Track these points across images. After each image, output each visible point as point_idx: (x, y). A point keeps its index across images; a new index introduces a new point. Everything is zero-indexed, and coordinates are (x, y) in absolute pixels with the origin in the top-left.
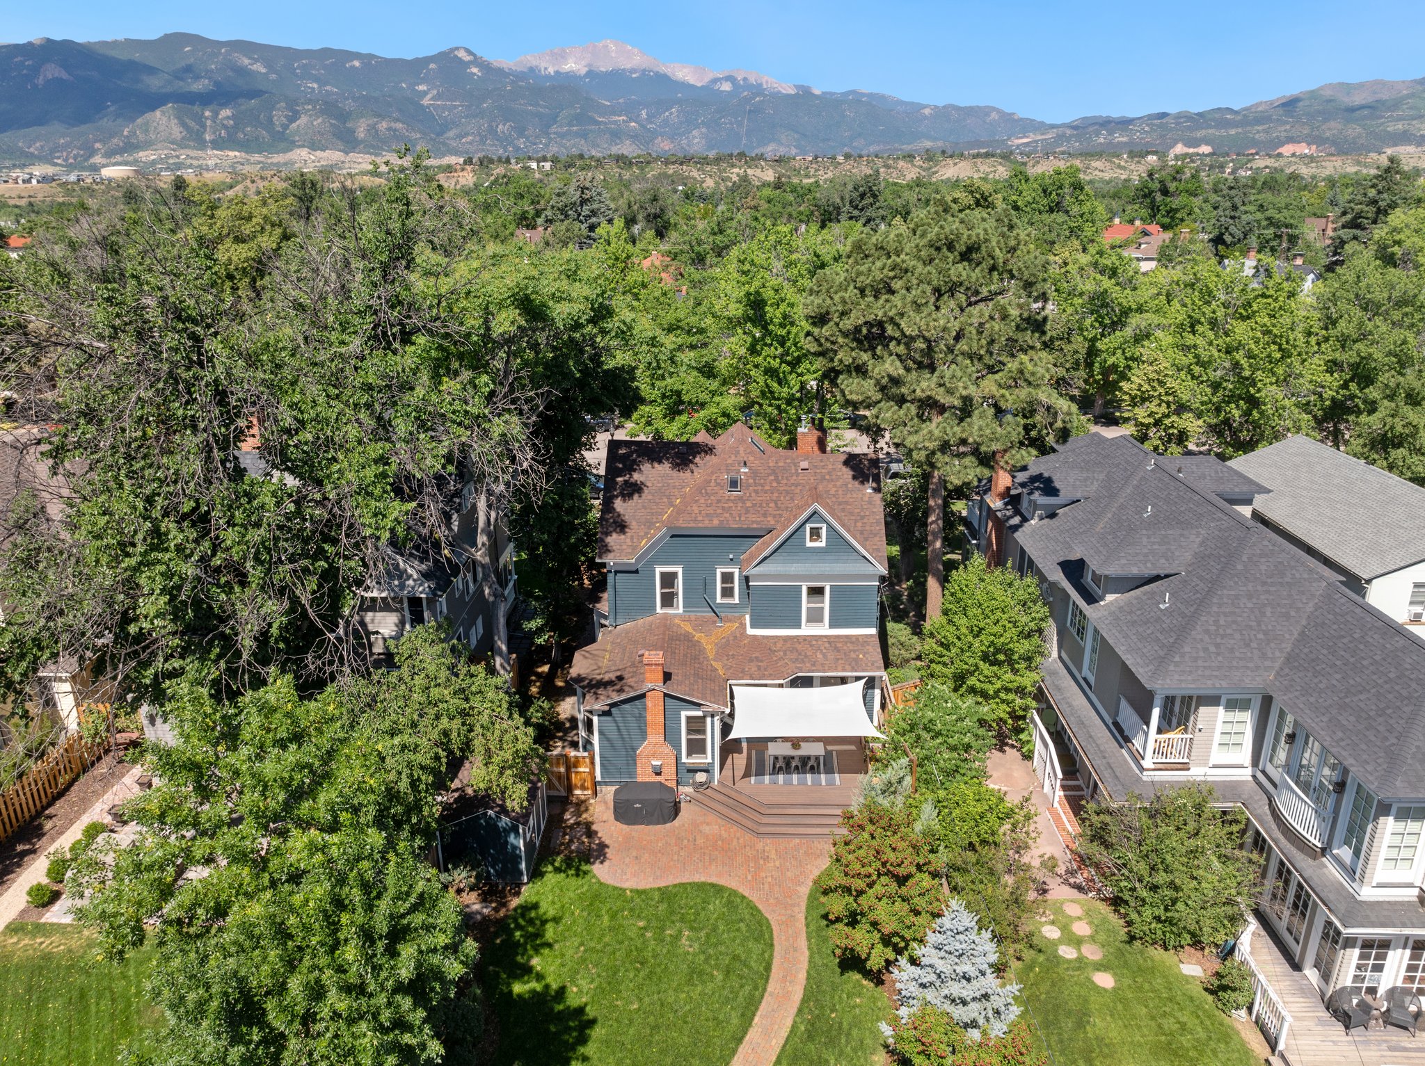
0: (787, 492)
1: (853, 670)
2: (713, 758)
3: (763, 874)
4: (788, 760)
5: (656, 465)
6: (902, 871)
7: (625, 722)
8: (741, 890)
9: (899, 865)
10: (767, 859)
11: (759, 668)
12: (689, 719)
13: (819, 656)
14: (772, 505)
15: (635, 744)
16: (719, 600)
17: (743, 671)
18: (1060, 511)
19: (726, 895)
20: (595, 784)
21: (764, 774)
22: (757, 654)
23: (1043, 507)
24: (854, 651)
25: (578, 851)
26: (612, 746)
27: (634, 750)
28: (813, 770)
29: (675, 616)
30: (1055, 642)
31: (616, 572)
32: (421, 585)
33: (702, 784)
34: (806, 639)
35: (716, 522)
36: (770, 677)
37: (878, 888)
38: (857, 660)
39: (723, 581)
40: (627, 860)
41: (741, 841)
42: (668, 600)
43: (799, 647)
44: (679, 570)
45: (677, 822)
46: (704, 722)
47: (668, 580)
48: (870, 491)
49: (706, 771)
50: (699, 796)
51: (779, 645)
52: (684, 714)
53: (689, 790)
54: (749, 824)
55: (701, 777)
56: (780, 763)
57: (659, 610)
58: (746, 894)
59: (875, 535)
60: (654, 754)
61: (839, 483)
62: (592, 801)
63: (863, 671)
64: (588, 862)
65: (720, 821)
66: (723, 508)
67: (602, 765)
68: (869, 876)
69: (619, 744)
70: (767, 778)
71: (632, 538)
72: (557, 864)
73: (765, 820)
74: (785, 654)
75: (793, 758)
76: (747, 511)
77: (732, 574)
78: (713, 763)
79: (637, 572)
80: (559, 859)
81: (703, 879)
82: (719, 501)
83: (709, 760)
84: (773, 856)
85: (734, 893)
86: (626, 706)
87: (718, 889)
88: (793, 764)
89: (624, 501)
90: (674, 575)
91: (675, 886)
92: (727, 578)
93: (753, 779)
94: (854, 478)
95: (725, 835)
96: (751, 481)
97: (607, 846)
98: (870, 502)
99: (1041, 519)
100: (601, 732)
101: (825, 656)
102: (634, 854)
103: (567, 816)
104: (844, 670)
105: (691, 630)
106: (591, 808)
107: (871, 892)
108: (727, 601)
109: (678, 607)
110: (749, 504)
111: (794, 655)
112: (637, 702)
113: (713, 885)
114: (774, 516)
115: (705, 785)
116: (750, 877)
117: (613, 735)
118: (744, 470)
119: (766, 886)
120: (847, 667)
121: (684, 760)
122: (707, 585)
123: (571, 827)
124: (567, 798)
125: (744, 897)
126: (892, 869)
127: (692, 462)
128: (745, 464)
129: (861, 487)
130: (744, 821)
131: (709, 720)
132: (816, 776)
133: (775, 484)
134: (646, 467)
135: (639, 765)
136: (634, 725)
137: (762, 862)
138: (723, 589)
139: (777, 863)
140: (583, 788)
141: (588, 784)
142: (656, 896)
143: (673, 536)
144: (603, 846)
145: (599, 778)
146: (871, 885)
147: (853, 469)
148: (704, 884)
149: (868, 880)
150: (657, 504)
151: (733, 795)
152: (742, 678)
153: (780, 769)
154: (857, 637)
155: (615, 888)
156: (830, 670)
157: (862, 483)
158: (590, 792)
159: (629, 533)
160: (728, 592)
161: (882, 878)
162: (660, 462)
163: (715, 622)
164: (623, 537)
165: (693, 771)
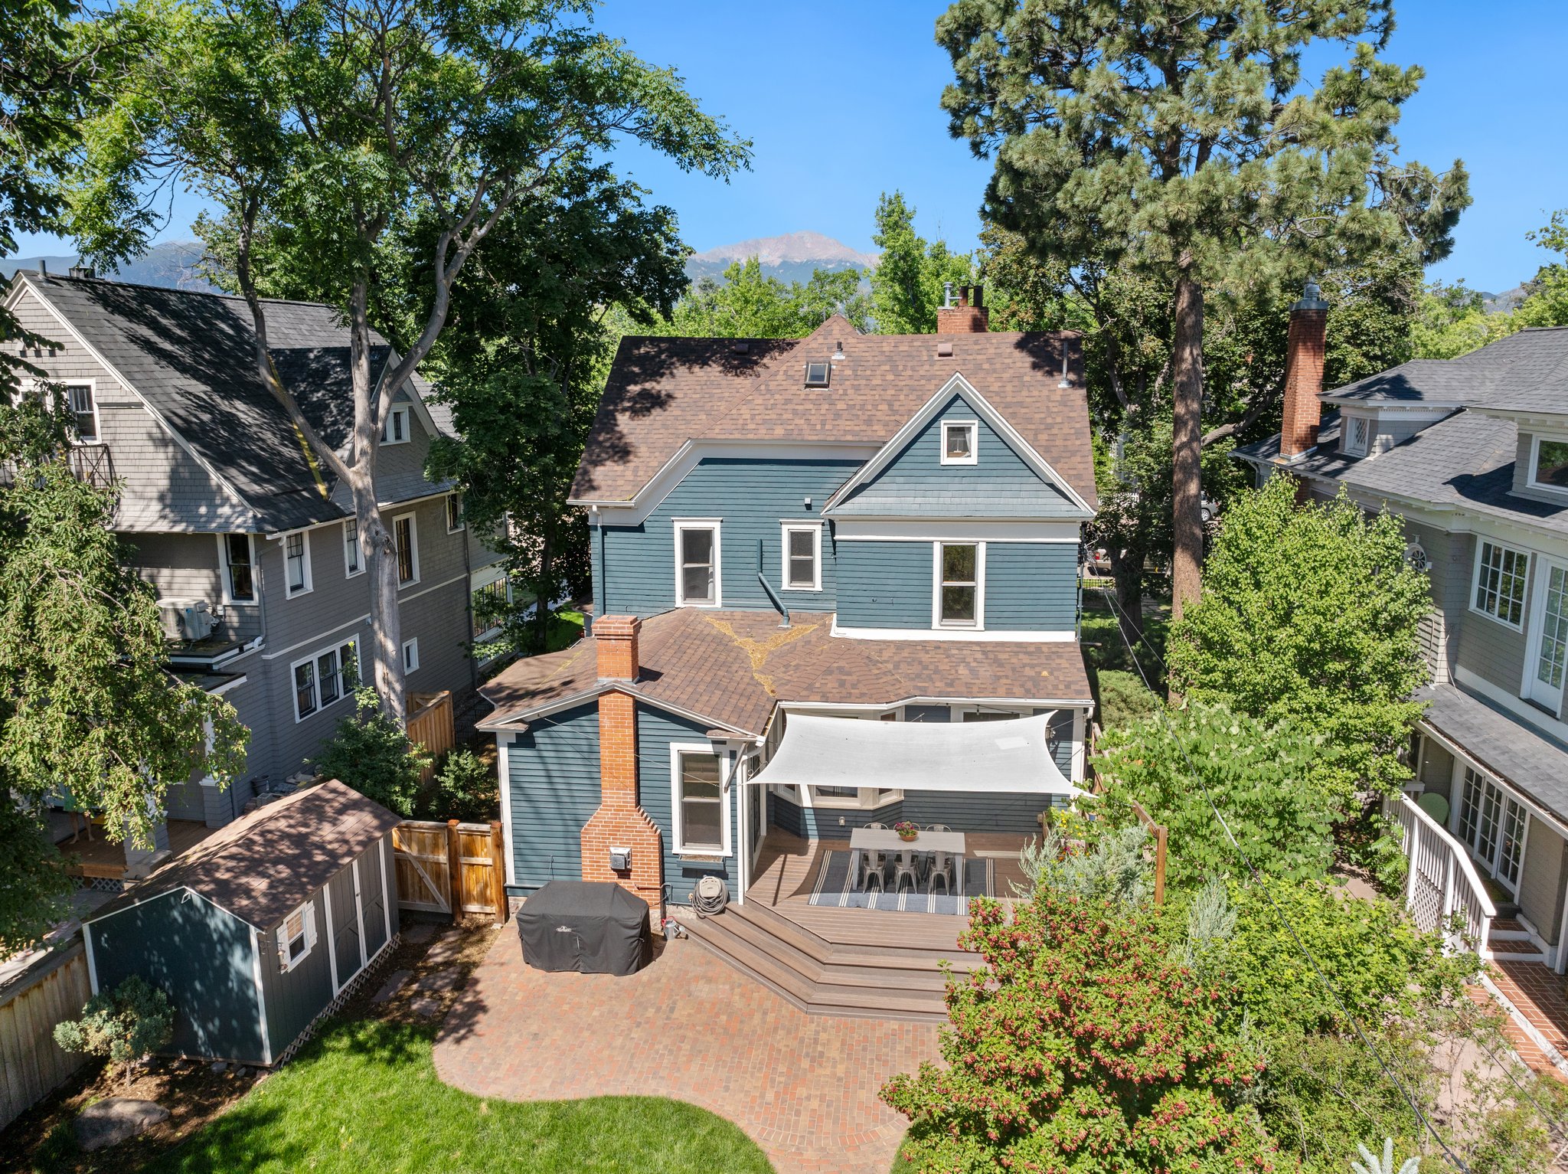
0: (913, 389)
1: (1028, 694)
2: (734, 848)
3: (801, 1091)
4: (889, 860)
5: (696, 369)
6: (1140, 1066)
7: (561, 761)
8: (741, 1124)
9: (1132, 1046)
10: (817, 1059)
11: (842, 684)
12: (687, 759)
13: (962, 670)
14: (884, 407)
15: (581, 809)
16: (786, 585)
17: (810, 687)
18: (1425, 433)
19: (702, 1131)
20: (505, 891)
21: (840, 891)
22: (842, 663)
23: (1392, 426)
24: (1032, 666)
25: (421, 1014)
26: (537, 813)
27: (579, 823)
28: (942, 886)
29: (707, 612)
30: (1442, 650)
31: (606, 529)
32: (242, 514)
33: (711, 902)
34: (938, 645)
35: (779, 431)
36: (862, 698)
37: (1066, 1124)
38: (1036, 680)
39: (794, 550)
40: (514, 1038)
41: (771, 1017)
42: (696, 584)
43: (925, 658)
44: (715, 526)
45: (645, 973)
46: (717, 770)
47: (697, 545)
48: (1063, 385)
49: (722, 874)
50: (704, 927)
51: (886, 655)
52: (676, 748)
53: (686, 915)
54: (794, 984)
55: (710, 887)
56: (874, 868)
57: (679, 602)
58: (752, 1135)
59: (1073, 453)
60: (615, 831)
61: (1006, 376)
62: (496, 926)
63: (1048, 696)
64: (431, 1037)
65: (736, 976)
66: (795, 412)
67: (518, 853)
68: (1036, 1078)
69: (549, 809)
70: (844, 898)
71: (636, 469)
72: (361, 1036)
73: (828, 976)
74: (897, 666)
75: (899, 858)
76: (837, 416)
77: (809, 535)
78: (734, 858)
79: (640, 529)
80: (372, 1027)
81: (662, 1092)
82: (788, 401)
83: (727, 852)
84: (834, 1053)
85: (723, 1128)
86: (563, 728)
87: (687, 1116)
88: (901, 871)
89: (632, 418)
90: (707, 535)
91: (593, 1102)
92: (801, 543)
93: (815, 897)
94: (1035, 366)
95: (738, 1002)
96: (848, 372)
97: (484, 1009)
98: (1064, 403)
99: (1387, 449)
100: (515, 784)
101: (973, 671)
102: (534, 1028)
103: (437, 949)
104: (1010, 694)
105: (729, 632)
106: (489, 938)
107: (1043, 1133)
108: (799, 586)
109: (714, 599)
110: (841, 406)
111: (916, 669)
112: (583, 721)
113: (680, 1107)
114: (886, 425)
115: (719, 905)
116: (770, 1096)
117: (539, 789)
118: (838, 356)
119: (804, 1120)
120: (1017, 690)
121: (677, 848)
122: (764, 555)
123: (434, 969)
124: (452, 917)
125: (744, 1139)
126: (1108, 1058)
127: (756, 363)
128: (840, 345)
129: (1048, 380)
130: (784, 978)
131: (725, 763)
132: (947, 898)
133: (890, 377)
134: (681, 371)
135: (585, 854)
136: (578, 768)
137: (805, 1064)
138: (794, 565)
139: (840, 1070)
140: (484, 900)
141: (492, 892)
142: (543, 1118)
143: (705, 462)
144: (478, 1007)
145: (511, 880)
146: (1043, 1110)
147: (1032, 353)
148: (662, 1102)
149: (1035, 1094)
150: (688, 422)
151: (770, 924)
152: (806, 699)
153: (873, 879)
154: (1038, 647)
155: (459, 1095)
156: (982, 692)
157: (1050, 373)
158: (493, 909)
159: (634, 461)
160: (802, 571)
161: (1079, 1094)
162: (704, 363)
163: (777, 622)
164: (621, 468)
165: (694, 873)
